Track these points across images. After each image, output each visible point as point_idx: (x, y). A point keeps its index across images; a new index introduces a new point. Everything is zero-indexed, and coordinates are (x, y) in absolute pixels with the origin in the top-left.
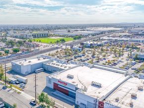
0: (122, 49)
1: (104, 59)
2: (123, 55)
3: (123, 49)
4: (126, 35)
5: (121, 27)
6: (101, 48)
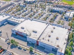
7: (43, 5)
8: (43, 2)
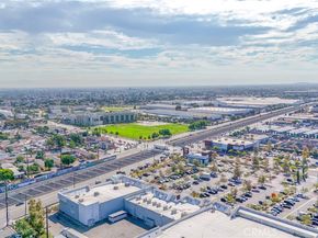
0: (301, 158)
1: (263, 188)
2: (305, 177)
3: (305, 162)
4: (308, 121)
5: (296, 97)
6: (252, 155)
7: (293, 162)
8: (291, 152)
